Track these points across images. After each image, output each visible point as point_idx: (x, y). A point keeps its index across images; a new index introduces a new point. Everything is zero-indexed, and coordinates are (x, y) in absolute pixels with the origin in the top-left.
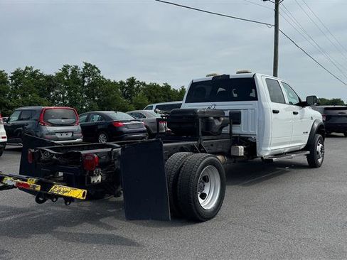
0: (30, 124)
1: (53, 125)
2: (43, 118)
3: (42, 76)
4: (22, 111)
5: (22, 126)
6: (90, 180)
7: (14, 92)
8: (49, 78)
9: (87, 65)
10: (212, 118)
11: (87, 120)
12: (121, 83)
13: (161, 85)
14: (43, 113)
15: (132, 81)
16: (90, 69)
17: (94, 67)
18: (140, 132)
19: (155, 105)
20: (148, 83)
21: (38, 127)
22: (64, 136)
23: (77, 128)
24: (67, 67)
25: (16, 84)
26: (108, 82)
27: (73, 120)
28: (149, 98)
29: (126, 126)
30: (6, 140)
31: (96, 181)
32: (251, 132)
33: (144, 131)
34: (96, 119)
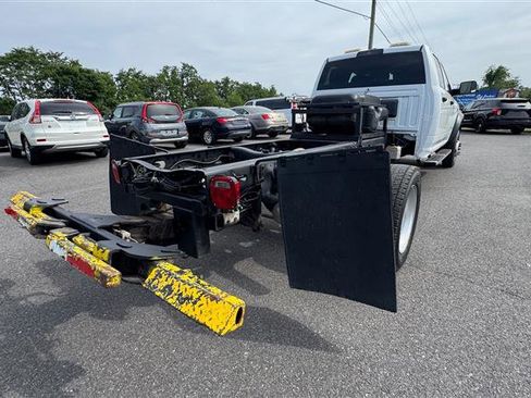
0: (133, 121)
1: (157, 122)
2: (146, 114)
3: (144, 77)
4: (124, 107)
5: (126, 123)
6: (223, 221)
7: (121, 93)
8: (151, 79)
9: (185, 66)
10: (373, 107)
11: (191, 116)
12: (217, 82)
13: (254, 84)
14: (145, 108)
15: (226, 81)
16: (188, 70)
17: (192, 68)
18: (245, 129)
19: (255, 101)
20: (241, 83)
21: (141, 125)
22: (169, 133)
23: (182, 125)
24: (167, 68)
25: (122, 85)
26: (205, 82)
27: (177, 117)
28: (243, 97)
29: (231, 122)
30: (108, 139)
31: (232, 220)
32: (411, 127)
33: (248, 128)
34: (199, 116)
